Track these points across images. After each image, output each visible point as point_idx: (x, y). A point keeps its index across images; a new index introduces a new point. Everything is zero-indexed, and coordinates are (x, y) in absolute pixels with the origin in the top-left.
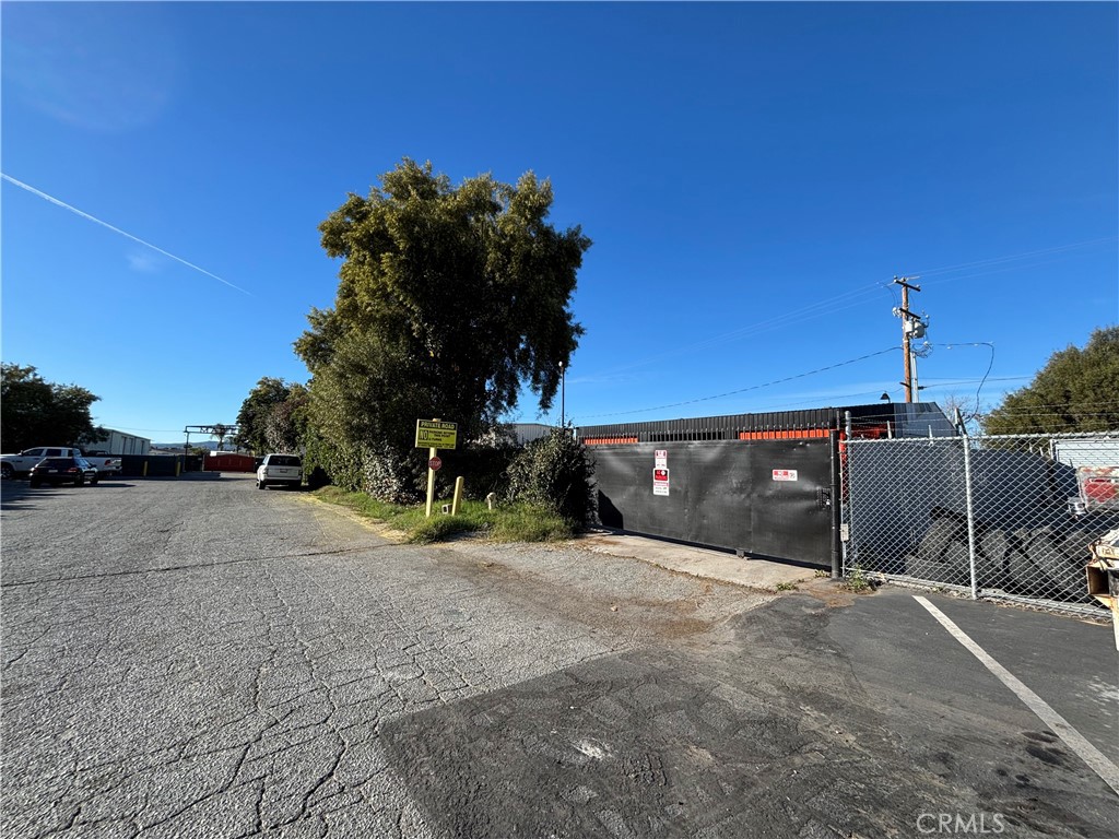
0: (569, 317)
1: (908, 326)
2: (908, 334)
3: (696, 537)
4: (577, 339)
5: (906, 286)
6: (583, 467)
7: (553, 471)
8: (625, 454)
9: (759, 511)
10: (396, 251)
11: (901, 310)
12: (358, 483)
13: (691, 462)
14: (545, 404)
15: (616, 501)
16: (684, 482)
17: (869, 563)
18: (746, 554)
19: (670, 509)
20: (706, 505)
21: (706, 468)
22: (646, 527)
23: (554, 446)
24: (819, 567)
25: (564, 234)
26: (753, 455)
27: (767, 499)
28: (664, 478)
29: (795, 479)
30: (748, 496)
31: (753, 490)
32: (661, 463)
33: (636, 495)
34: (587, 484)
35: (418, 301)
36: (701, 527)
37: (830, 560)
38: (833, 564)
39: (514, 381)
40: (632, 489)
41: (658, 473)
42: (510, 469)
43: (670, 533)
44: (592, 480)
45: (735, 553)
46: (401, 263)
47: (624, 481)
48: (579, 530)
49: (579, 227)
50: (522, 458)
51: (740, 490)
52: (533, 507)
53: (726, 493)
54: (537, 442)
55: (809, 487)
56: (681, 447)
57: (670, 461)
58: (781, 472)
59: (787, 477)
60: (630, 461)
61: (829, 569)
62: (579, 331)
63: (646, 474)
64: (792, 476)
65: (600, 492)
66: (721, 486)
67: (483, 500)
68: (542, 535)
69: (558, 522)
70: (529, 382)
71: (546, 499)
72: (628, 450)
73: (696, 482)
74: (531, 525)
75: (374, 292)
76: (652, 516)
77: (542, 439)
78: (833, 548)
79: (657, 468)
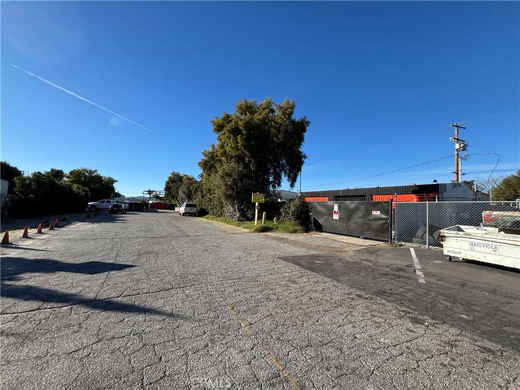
0: (301, 153)
1: (457, 146)
2: (457, 149)
3: (348, 233)
4: (304, 160)
5: (458, 127)
6: (308, 209)
7: (298, 210)
8: (323, 205)
9: (368, 224)
10: (242, 134)
11: (454, 138)
12: (221, 214)
13: (346, 208)
14: (292, 186)
15: (320, 221)
16: (344, 215)
17: (400, 240)
18: (364, 238)
19: (339, 224)
20: (350, 223)
21: (351, 210)
22: (330, 230)
23: (297, 202)
24: (385, 241)
25: (300, 120)
26: (366, 206)
27: (370, 220)
28: (337, 213)
29: (379, 214)
30: (365, 219)
31: (366, 218)
32: (336, 208)
33: (327, 219)
34: (309, 215)
35: (249, 151)
36: (349, 229)
37: (388, 238)
38: (389, 240)
39: (280, 177)
40: (326, 217)
41: (335, 212)
42: (282, 210)
43: (338, 231)
44: (311, 214)
45: (359, 237)
46: (244, 138)
47: (323, 214)
48: (307, 230)
49: (305, 117)
50: (285, 206)
51: (362, 217)
52: (290, 223)
53: (357, 219)
54: (291, 200)
55: (383, 216)
56: (343, 203)
57: (339, 208)
58: (375, 212)
59: (376, 213)
60: (325, 207)
61: (388, 242)
62: (305, 157)
63: (331, 211)
64: (378, 213)
65: (314, 218)
66: (356, 216)
67: (272, 220)
68: (295, 231)
69: (300, 227)
70: (286, 178)
71: (295, 220)
72: (324, 204)
73: (348, 215)
74: (291, 228)
75: (234, 148)
76: (332, 226)
77: (293, 199)
78: (389, 235)
79: (335, 210)
